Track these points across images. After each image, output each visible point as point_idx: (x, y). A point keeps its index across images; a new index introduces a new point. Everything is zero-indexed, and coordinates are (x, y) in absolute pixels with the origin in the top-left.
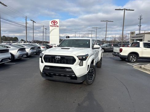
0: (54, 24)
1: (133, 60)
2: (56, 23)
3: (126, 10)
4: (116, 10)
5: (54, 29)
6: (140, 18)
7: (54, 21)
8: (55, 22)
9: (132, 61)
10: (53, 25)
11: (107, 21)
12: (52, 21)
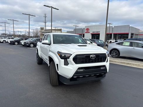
3: (53, 8)
6: (45, 16)
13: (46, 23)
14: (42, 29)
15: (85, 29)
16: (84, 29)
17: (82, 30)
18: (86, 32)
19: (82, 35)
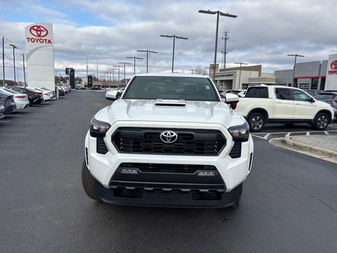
0: (39, 35)
1: (258, 126)
2: (43, 34)
3: (222, 14)
4: (201, 11)
5: (39, 48)
6: (224, 37)
7: (39, 27)
8: (41, 31)
9: (256, 128)
10: (34, 37)
11: (174, 36)
12: (32, 28)
13: (225, 53)
14: (214, 67)
15: (330, 63)
16: (325, 62)
17: (321, 65)
18: (330, 72)
19: (320, 80)
